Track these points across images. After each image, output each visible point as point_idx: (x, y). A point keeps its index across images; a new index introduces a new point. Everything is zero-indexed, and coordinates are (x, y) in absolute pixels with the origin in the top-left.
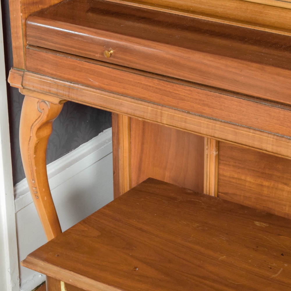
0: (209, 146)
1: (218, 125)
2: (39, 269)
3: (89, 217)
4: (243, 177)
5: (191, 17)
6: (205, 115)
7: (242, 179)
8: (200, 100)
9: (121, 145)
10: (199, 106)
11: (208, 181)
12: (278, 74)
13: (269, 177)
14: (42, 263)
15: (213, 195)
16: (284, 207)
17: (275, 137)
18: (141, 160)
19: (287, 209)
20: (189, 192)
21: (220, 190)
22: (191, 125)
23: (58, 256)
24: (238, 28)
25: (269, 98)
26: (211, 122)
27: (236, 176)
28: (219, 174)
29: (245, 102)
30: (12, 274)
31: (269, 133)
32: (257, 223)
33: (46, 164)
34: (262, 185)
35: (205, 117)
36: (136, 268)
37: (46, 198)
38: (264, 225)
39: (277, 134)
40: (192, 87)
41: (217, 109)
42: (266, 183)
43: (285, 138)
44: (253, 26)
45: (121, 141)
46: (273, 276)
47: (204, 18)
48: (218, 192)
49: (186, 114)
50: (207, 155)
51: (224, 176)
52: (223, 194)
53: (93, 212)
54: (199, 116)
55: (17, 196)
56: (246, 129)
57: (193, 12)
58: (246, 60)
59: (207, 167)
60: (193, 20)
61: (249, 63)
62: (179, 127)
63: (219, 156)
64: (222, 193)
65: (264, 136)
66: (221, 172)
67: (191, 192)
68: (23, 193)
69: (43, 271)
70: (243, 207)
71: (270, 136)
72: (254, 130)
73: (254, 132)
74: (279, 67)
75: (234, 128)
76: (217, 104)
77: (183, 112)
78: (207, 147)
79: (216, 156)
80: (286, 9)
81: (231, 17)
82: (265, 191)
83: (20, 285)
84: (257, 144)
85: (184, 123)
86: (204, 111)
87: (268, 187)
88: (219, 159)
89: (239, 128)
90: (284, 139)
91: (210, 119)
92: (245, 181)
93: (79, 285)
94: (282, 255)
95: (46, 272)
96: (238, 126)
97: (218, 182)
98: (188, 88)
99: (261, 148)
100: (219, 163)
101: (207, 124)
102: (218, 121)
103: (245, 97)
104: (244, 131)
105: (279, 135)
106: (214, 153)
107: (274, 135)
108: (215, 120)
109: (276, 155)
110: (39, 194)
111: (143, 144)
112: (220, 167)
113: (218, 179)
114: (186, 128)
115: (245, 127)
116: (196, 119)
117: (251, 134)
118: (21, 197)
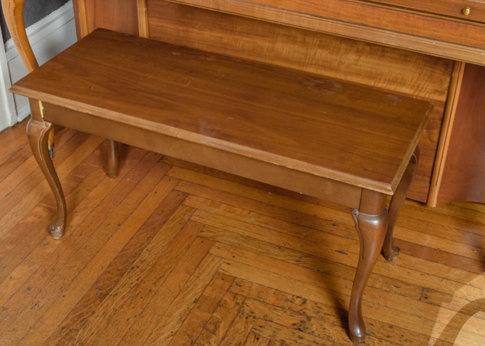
0: (140, 4)
2: (22, 93)
3: (56, 56)
4: (165, 25)
7: (164, 27)
9: (80, 9)
13: (183, 24)
14: (24, 89)
15: (146, 37)
18: (95, 19)
21: (151, 36)
23: (35, 83)
27: (160, 24)
28: (149, 24)
30: (10, 106)
32: (174, 53)
33: (25, 28)
34: (179, 30)
36: (90, 87)
37: (26, 48)
38: (178, 54)
42: (181, 28)
45: (79, 6)
46: (185, 86)
50: (140, 11)
51: (152, 25)
52: (152, 38)
53: (59, 53)
55: (7, 50)
63: (148, 11)
66: (150, 23)
68: (11, 48)
69: (26, 95)
70: (165, 43)
79: (146, 12)
82: (181, 34)
83: (17, 114)
87: (183, 31)
88: (148, 14)
92: (167, 27)
93: (51, 102)
94: (191, 72)
95: (28, 95)
100: (148, 16)
106: (144, 9)
110: (21, 45)
111: (95, 7)
112: (149, 19)
113: (149, 27)
118: (10, 51)
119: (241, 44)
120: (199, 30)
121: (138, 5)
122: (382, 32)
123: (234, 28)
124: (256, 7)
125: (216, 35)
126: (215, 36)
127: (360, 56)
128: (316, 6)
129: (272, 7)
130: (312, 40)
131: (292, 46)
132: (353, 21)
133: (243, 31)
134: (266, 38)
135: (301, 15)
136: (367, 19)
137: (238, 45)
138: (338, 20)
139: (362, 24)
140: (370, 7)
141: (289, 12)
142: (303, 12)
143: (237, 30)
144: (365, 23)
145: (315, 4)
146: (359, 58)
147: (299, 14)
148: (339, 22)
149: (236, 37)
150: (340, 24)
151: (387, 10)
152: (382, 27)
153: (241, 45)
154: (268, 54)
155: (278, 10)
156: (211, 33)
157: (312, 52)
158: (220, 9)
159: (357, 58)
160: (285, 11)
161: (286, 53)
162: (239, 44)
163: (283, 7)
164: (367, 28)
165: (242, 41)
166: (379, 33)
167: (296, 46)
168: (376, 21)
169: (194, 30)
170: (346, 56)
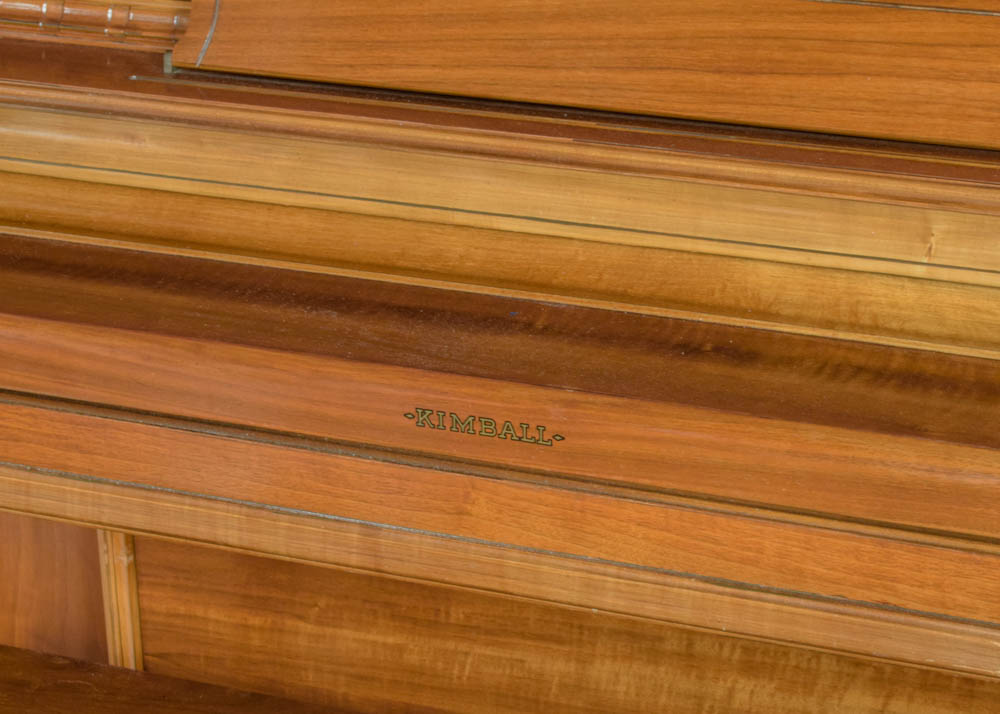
0: (109, 543)
1: (106, 493)
4: (199, 612)
5: (28, 235)
6: (75, 473)
7: (196, 617)
8: (57, 436)
10: (58, 452)
11: (117, 630)
12: (236, 361)
13: (262, 605)
15: (132, 667)
16: (303, 673)
17: (245, 510)
19: (311, 678)
20: (60, 662)
21: (150, 648)
22: (41, 500)
24: (141, 256)
25: (221, 418)
26: (88, 489)
27: (182, 609)
28: (141, 611)
29: (164, 433)
31: (229, 502)
34: (246, 627)
35: (73, 478)
39: (249, 503)
40: (35, 406)
41: (100, 454)
42: (256, 621)
43: (268, 510)
44: (177, 249)
47: (59, 237)
48: (144, 654)
49: (27, 474)
50: (108, 566)
51: (153, 613)
52: (155, 659)
54: (60, 475)
56: (174, 498)
57: (32, 224)
58: (158, 331)
59: (110, 597)
60: (32, 243)
61: (166, 339)
62: (13, 506)
63: (136, 566)
64: (153, 655)
65: (217, 510)
66: (145, 603)
67: (66, 662)
71: (231, 508)
72: (194, 497)
73: (193, 501)
74: (236, 342)
75: (147, 498)
76: (99, 443)
77: (19, 468)
78: (105, 548)
79: (129, 568)
80: (252, 202)
81: (124, 230)
82: (256, 641)
84: (202, 531)
85: (23, 498)
86: (71, 464)
87: (261, 629)
88: (138, 574)
89: (156, 495)
90: (265, 513)
91: (86, 480)
92: (206, 619)
96: (155, 491)
97: (142, 629)
98: (26, 410)
99: (212, 539)
100: (139, 584)
101: (82, 494)
102: (107, 483)
103: (165, 420)
104: (169, 503)
105: (255, 505)
106: (124, 560)
107: (241, 505)
108: (99, 482)
109: (252, 553)
112: (141, 592)
113: (141, 621)
114: (30, 508)
115: (171, 493)
116: (52, 483)
117: (186, 507)
119: (468, 667)
120: (319, 622)
121: (102, 548)
122: (954, 632)
123: (443, 615)
124: (509, 558)
125: (380, 639)
126: (374, 643)
127: (889, 696)
128: (719, 549)
129: (566, 557)
130: (717, 646)
131: (649, 670)
132: (851, 597)
133: (474, 622)
134: (555, 647)
135: (669, 580)
136: (900, 586)
137: (456, 672)
138: (797, 595)
139: (883, 606)
140: (905, 545)
141: (624, 572)
142: (676, 569)
143: (452, 620)
144: (892, 600)
145: (716, 542)
146: (885, 705)
147: (660, 579)
148: (802, 602)
149: (451, 645)
150: (805, 610)
151: (966, 555)
152: (951, 613)
153: (467, 673)
154: (564, 701)
155: (586, 567)
156: (362, 635)
157: (719, 690)
158: (386, 568)
159: (878, 704)
160: (612, 570)
161: (626, 693)
162: (463, 667)
163: (603, 556)
164: (902, 618)
165: (470, 660)
166: (945, 632)
167: (662, 669)
168: (930, 593)
169: (301, 625)
170: (840, 699)
